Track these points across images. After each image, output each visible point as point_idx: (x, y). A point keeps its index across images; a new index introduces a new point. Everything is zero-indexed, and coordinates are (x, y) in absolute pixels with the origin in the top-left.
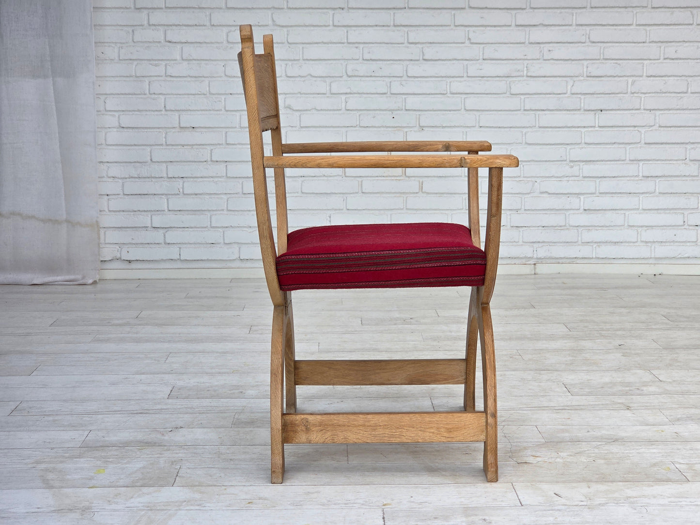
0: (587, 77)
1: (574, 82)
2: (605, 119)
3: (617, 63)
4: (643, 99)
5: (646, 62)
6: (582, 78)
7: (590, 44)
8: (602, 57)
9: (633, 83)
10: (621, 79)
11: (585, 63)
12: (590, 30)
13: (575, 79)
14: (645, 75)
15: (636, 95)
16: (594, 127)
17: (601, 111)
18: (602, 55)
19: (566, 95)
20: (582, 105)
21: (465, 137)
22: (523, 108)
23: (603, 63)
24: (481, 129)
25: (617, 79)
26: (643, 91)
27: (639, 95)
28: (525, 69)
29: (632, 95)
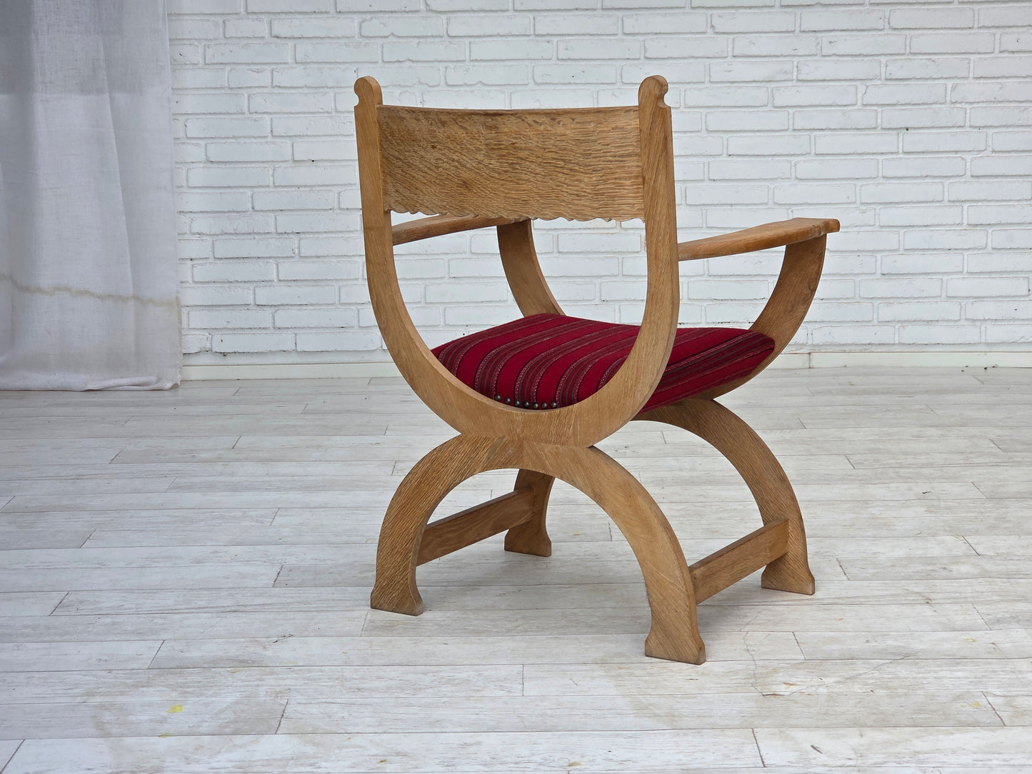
0: (887, 79)
1: (867, 87)
2: (911, 141)
3: (930, 59)
4: (968, 111)
5: (972, 57)
6: (879, 82)
7: (890, 32)
8: (908, 51)
9: (954, 88)
10: (936, 82)
11: (884, 59)
12: (891, 11)
13: (869, 83)
14: (971, 75)
15: (958, 105)
16: (897, 153)
17: (907, 130)
18: (908, 47)
19: (856, 107)
20: (879, 121)
21: (706, 170)
22: (791, 127)
23: (910, 59)
24: (730, 159)
25: (930, 82)
26: (968, 101)
27: (963, 105)
28: (795, 69)
29: (952, 106)
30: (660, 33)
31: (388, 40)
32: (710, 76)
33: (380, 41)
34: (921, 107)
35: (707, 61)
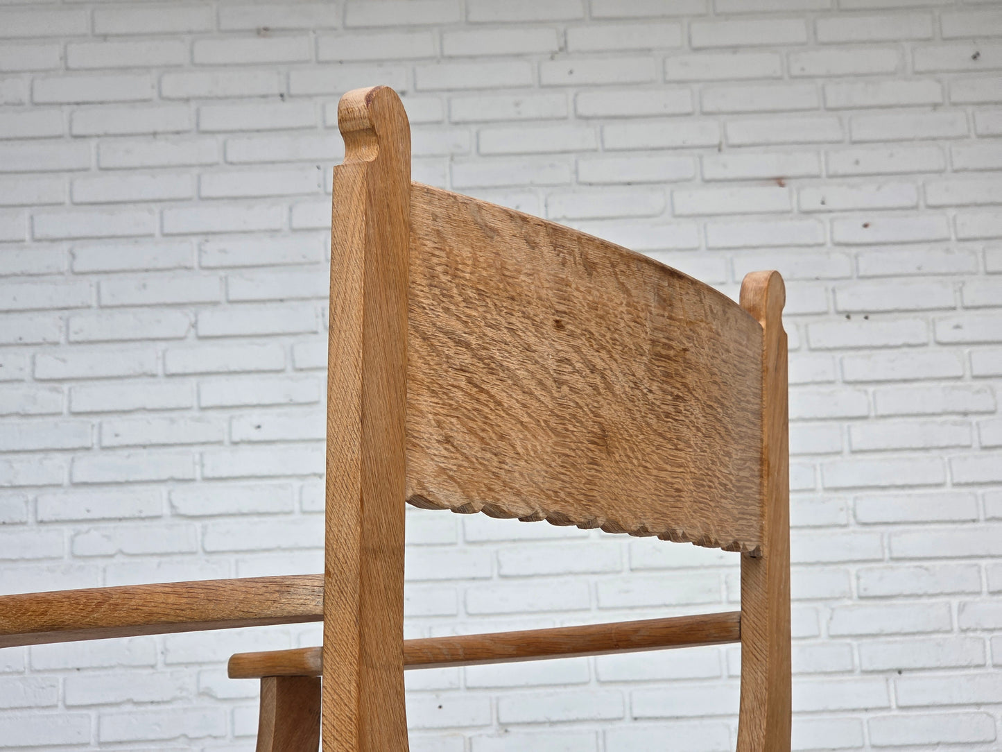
0: (861, 598)
1: (833, 610)
2: (911, 689)
3: (921, 567)
4: (988, 643)
5: (983, 563)
6: (849, 603)
7: (858, 528)
8: (887, 556)
9: (962, 608)
10: (933, 600)
11: (853, 569)
12: (856, 499)
13: (835, 604)
14: (985, 589)
15: (971, 634)
16: (888, 708)
17: (900, 672)
18: (887, 551)
19: (819, 641)
20: (857, 661)
21: (601, 742)
22: (725, 674)
23: (891, 568)
24: (637, 724)
25: (925, 601)
26: (986, 626)
27: (979, 634)
28: (724, 586)
29: (963, 635)
30: (520, 540)
31: (114, 561)
32: (598, 600)
33: (101, 563)
34: (917, 637)
35: (593, 579)
